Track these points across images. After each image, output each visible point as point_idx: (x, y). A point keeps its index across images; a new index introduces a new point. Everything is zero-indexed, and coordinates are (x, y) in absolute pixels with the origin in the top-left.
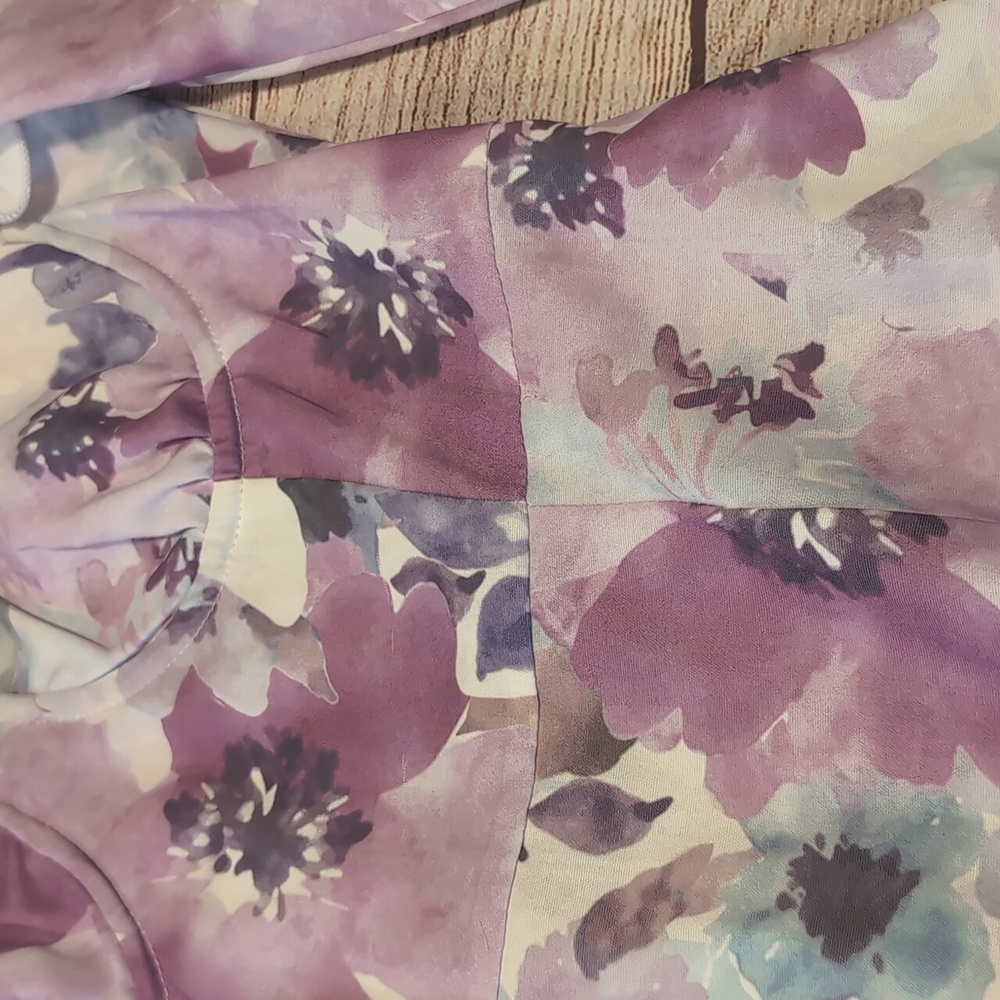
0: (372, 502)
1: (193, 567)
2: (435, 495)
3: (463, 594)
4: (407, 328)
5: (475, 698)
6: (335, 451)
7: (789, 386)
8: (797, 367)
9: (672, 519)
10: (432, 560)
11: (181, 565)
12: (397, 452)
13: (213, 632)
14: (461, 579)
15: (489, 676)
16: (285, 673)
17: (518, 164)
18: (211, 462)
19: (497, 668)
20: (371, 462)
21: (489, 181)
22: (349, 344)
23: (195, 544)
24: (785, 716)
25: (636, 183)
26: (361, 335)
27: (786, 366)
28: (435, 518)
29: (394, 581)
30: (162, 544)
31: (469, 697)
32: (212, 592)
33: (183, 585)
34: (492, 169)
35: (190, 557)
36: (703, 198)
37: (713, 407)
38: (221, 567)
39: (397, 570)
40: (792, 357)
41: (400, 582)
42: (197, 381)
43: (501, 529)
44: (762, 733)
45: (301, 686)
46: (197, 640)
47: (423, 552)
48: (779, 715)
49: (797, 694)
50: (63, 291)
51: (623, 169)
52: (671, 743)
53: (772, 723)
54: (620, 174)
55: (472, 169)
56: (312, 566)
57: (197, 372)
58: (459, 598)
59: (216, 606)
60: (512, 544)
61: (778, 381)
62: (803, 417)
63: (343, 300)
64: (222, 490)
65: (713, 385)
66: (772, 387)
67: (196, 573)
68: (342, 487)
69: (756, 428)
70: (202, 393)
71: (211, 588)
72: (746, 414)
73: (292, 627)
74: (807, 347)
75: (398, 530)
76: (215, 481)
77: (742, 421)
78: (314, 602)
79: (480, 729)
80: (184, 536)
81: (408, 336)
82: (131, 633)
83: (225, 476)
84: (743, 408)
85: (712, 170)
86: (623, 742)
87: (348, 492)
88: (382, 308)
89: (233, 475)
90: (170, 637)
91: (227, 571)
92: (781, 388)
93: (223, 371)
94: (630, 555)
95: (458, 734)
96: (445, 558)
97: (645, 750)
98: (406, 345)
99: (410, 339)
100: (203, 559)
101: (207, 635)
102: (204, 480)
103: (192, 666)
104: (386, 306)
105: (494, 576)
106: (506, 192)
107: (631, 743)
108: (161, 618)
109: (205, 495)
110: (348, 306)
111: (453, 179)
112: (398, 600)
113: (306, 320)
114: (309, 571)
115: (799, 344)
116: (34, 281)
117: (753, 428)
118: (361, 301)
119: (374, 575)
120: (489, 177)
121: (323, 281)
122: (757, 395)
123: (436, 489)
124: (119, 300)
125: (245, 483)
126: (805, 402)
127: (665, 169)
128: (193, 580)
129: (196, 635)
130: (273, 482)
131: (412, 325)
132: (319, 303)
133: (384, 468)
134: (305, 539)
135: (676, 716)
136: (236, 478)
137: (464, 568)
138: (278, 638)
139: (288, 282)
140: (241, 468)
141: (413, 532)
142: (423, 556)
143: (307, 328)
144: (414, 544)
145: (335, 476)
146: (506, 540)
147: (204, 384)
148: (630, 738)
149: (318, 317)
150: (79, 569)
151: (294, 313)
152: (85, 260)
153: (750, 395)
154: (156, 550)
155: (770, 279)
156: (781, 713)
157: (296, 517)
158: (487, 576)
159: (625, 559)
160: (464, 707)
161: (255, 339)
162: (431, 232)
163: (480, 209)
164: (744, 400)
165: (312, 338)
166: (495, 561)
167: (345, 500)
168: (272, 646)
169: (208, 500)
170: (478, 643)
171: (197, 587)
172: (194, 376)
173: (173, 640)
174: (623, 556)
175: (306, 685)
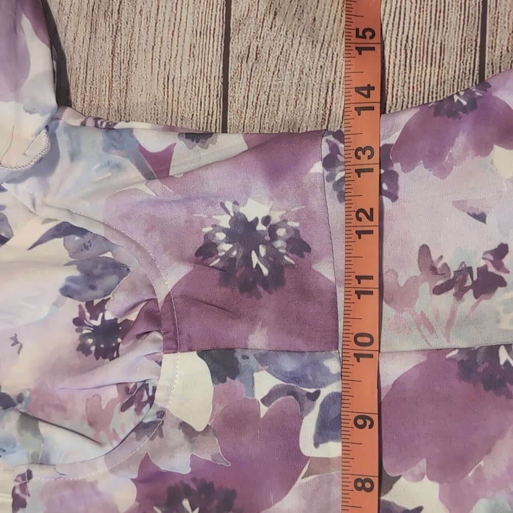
0: (252, 358)
1: (151, 400)
2: (287, 351)
3: (310, 401)
4: (265, 263)
5: (313, 458)
6: (232, 333)
7: (491, 269)
8: (494, 257)
9: (423, 359)
10: (289, 384)
11: (145, 398)
12: (265, 331)
13: (161, 435)
14: (308, 393)
15: (321, 446)
16: (198, 456)
17: (341, 171)
18: (162, 344)
19: (325, 441)
20: (251, 337)
21: (325, 180)
22: (238, 274)
23: (153, 387)
24: (482, 463)
25: (405, 170)
26: (244, 268)
27: (489, 258)
28: (289, 364)
29: (263, 401)
30: (131, 386)
31: (310, 457)
32: (161, 414)
33: (145, 410)
34: (326, 173)
35: (151, 394)
36: (443, 172)
37: (453, 291)
38: (167, 400)
39: (266, 393)
40: (491, 252)
41: (266, 400)
42: (155, 300)
43: (327, 368)
44: (469, 472)
45: (209, 461)
46: (152, 439)
47: (284, 381)
48: (478, 463)
49: (489, 452)
50: (82, 250)
51: (399, 164)
52: (420, 478)
53: (475, 467)
54: (397, 167)
55: (316, 174)
56: (216, 398)
57: (156, 295)
58: (308, 403)
59: (163, 421)
60: (333, 375)
61: (486, 267)
62: (501, 286)
63: (231, 250)
64: (168, 358)
65: (452, 276)
66: (483, 271)
67: (153, 403)
68: (235, 352)
69: (477, 300)
70: (158, 307)
71: (162, 411)
72: (471, 291)
73: (204, 431)
74: (498, 247)
75: (267, 373)
76: (165, 353)
77: (469, 296)
78: (215, 416)
79: (316, 474)
80: (146, 382)
81: (266, 267)
82: (115, 435)
83: (169, 351)
84: (469, 288)
85: (447, 158)
86: (394, 477)
87: (238, 355)
88: (253, 253)
89: (173, 351)
90: (136, 436)
91: (170, 402)
92: (487, 271)
93: (169, 294)
94: (398, 379)
95: (303, 478)
96: (298, 382)
97: (406, 482)
98: (265, 271)
99: (267, 268)
100: (157, 395)
101: (157, 437)
102: (158, 353)
103: (147, 453)
104: (256, 252)
105: (325, 392)
106: (334, 186)
107: (398, 478)
108: (133, 426)
109: (159, 361)
110: (235, 253)
111: (306, 180)
112: (264, 410)
113: (211, 263)
114: (214, 400)
115: (494, 245)
116: (64, 245)
117: (475, 300)
118: (242, 250)
119: (251, 398)
120: (325, 178)
121: (219, 241)
122: (475, 277)
123: (288, 348)
124: (113, 256)
125: (179, 355)
126: (501, 276)
127: (421, 162)
128: (151, 407)
129: (151, 436)
130: (194, 354)
131: (268, 260)
132: (218, 252)
133: (258, 340)
134: (213, 382)
135: (423, 463)
136: (174, 352)
137: (309, 388)
138: (195, 438)
139: (199, 243)
140: (178, 347)
141: (276, 373)
142: (283, 383)
143: (213, 267)
144: (278, 378)
145: (230, 346)
146: (330, 373)
147: (159, 302)
148: (398, 475)
149: (218, 260)
150: (88, 400)
151: (204, 259)
152: (92, 233)
153: (472, 278)
154: (127, 389)
155: (477, 214)
156: (480, 461)
157: (209, 371)
158: (322, 393)
159: (396, 381)
160: (306, 463)
161: (185, 277)
162: (294, 207)
163: (320, 195)
164: (469, 282)
165: (217, 272)
166: (324, 385)
167: (236, 359)
168: (192, 442)
169: (160, 364)
170: (316, 428)
171: (153, 411)
172: (154, 298)
173: (138, 439)
174: (395, 379)
175: (211, 460)
